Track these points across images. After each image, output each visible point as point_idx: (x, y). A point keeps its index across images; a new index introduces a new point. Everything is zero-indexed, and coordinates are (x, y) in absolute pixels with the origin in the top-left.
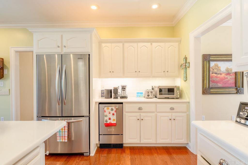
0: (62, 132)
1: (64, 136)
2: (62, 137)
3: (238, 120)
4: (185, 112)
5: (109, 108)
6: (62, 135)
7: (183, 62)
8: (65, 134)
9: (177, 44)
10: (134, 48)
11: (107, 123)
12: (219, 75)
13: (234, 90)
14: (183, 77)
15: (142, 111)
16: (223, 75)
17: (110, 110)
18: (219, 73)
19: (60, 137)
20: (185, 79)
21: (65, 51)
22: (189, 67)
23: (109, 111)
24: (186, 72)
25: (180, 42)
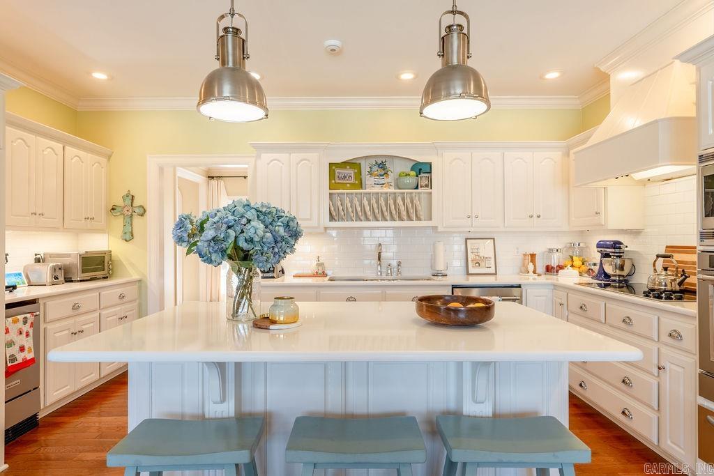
4: (135, 300)
5: (19, 317)
7: (120, 202)
9: (105, 160)
10: (28, 147)
11: (16, 363)
15: (80, 311)
17: (20, 325)
22: (142, 214)
23: (20, 327)
24: (131, 225)
25: (109, 157)
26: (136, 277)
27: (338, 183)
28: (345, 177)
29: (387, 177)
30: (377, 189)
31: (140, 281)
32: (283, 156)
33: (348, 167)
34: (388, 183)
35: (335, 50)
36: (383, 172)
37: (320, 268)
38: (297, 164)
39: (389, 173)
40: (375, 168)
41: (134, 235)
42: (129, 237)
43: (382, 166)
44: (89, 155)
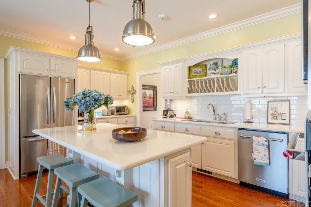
0: (55, 147)
1: (56, 149)
2: (55, 151)
3: (163, 116)
6: (55, 149)
7: (130, 89)
8: (57, 148)
9: (126, 76)
10: (99, 75)
12: (146, 99)
13: (153, 108)
14: (131, 100)
16: (148, 99)
18: (146, 97)
19: (52, 151)
20: (132, 101)
21: (53, 74)
22: (136, 93)
24: (133, 97)
25: (128, 75)
26: (134, 115)
27: (194, 75)
28: (197, 72)
29: (218, 70)
30: (212, 76)
31: (135, 116)
32: (169, 67)
33: (199, 67)
34: (218, 72)
35: (163, 19)
36: (216, 67)
37: (187, 115)
38: (174, 69)
39: (219, 67)
40: (213, 65)
41: (134, 101)
42: (133, 101)
43: (216, 64)
44: (120, 75)
